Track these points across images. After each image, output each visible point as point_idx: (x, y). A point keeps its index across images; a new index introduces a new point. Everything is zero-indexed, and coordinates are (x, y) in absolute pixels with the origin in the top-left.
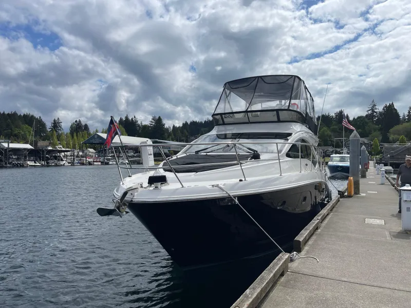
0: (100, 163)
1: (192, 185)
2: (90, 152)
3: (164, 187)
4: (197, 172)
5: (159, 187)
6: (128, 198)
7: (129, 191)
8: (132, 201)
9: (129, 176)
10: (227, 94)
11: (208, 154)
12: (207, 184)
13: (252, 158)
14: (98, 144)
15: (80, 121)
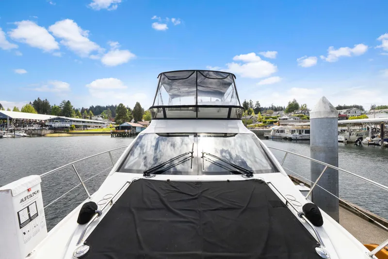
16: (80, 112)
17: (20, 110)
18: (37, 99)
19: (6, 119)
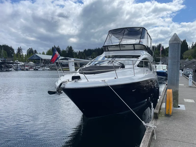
0: (33, 70)
1: (93, 80)
2: (31, 64)
3: (79, 81)
4: (95, 74)
5: (77, 81)
6: (62, 86)
7: (63, 83)
8: (64, 88)
9: (63, 76)
10: (110, 36)
11: (100, 65)
12: (100, 80)
13: (121, 67)
14: (37, 59)
15: (32, 48)
16: (78, 54)
17: (46, 54)
18: (54, 47)
19: (40, 59)
